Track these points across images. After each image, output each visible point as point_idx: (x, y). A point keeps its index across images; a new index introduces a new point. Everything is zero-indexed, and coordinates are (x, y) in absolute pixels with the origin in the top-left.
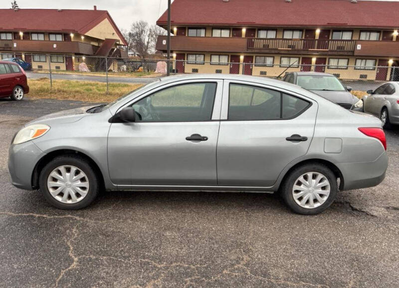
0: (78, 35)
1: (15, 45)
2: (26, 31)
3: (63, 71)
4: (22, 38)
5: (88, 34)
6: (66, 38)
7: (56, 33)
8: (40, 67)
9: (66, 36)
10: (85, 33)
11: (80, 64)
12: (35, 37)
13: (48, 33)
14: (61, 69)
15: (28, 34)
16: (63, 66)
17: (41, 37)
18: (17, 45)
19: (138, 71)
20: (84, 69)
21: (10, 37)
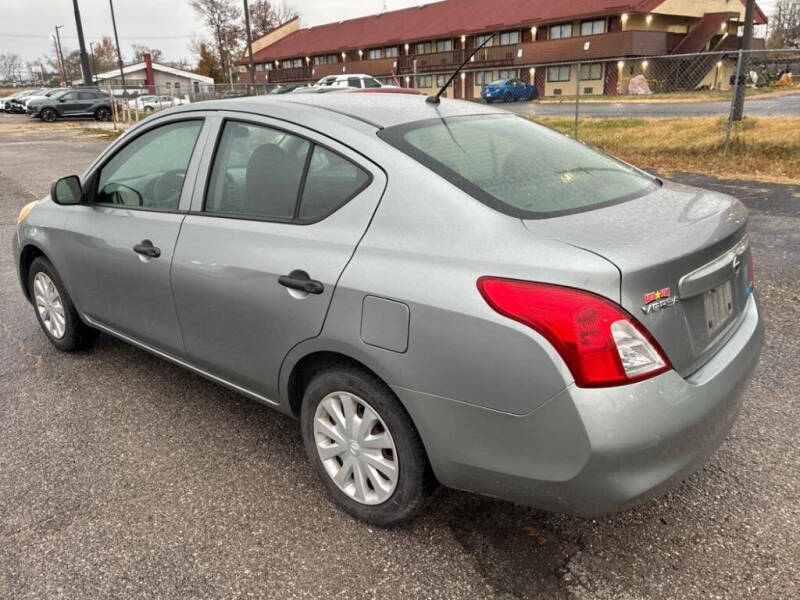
0: (637, 16)
1: (520, 54)
2: (542, 23)
3: (598, 97)
4: (534, 39)
5: (660, 10)
6: (613, 27)
7: (593, 19)
8: (558, 92)
9: (612, 20)
10: (652, 8)
11: (633, 79)
12: (556, 32)
13: (577, 22)
14: (595, 92)
15: (544, 29)
16: (598, 87)
17: (567, 31)
18: (523, 53)
19: (778, 83)
20: (640, 88)
21: (515, 38)
